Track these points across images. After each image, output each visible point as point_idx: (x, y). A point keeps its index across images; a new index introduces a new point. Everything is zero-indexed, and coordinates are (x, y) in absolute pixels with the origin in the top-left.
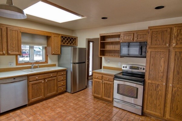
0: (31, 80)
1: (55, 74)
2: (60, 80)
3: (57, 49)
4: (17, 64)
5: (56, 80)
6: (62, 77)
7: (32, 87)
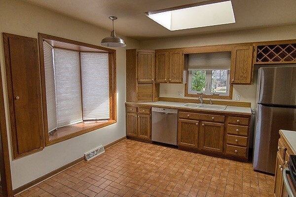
0: (181, 116)
1: (222, 118)
2: (231, 132)
3: (241, 74)
4: (186, 94)
5: (222, 129)
6: (238, 128)
7: (182, 126)
